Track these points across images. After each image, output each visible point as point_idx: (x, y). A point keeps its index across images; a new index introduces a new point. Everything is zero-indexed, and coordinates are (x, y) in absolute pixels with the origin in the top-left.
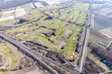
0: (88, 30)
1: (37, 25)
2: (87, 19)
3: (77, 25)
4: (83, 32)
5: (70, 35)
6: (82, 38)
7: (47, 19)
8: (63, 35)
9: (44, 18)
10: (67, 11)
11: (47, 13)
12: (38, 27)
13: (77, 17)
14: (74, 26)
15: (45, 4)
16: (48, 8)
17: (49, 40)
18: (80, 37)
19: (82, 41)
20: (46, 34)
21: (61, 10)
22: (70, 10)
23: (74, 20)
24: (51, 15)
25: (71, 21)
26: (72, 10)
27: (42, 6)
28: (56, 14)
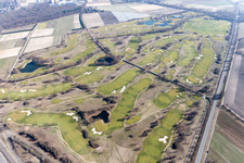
1: (67, 79)
2: (216, 72)
3: (182, 89)
5: (153, 125)
7: (100, 62)
8: (131, 122)
9: (92, 60)
11: (106, 43)
12: (68, 85)
13: (186, 62)
14: (172, 91)
15: (109, 18)
17: (85, 135)
21: (145, 39)
22: (171, 37)
23: (178, 70)
24: (115, 51)
26: (176, 38)
27: (101, 23)
28: (130, 49)
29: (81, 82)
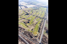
0: (45, 21)
1: (21, 17)
2: (45, 15)
3: (40, 18)
4: (43, 22)
5: (37, 23)
6: (42, 25)
7: (26, 15)
8: (33, 23)
9: (25, 14)
10: (36, 11)
11: (26, 11)
12: (21, 18)
13: (40, 14)
14: (39, 18)
15: (26, 7)
16: (27, 9)
17: (26, 25)
18: (41, 24)
19: (42, 26)
20: (25, 22)
21: (33, 11)
22: (37, 10)
23: (39, 15)
24: (28, 13)
25: (38, 16)
26: (38, 10)
27: (25, 8)
28: (31, 12)
29: (24, 18)
